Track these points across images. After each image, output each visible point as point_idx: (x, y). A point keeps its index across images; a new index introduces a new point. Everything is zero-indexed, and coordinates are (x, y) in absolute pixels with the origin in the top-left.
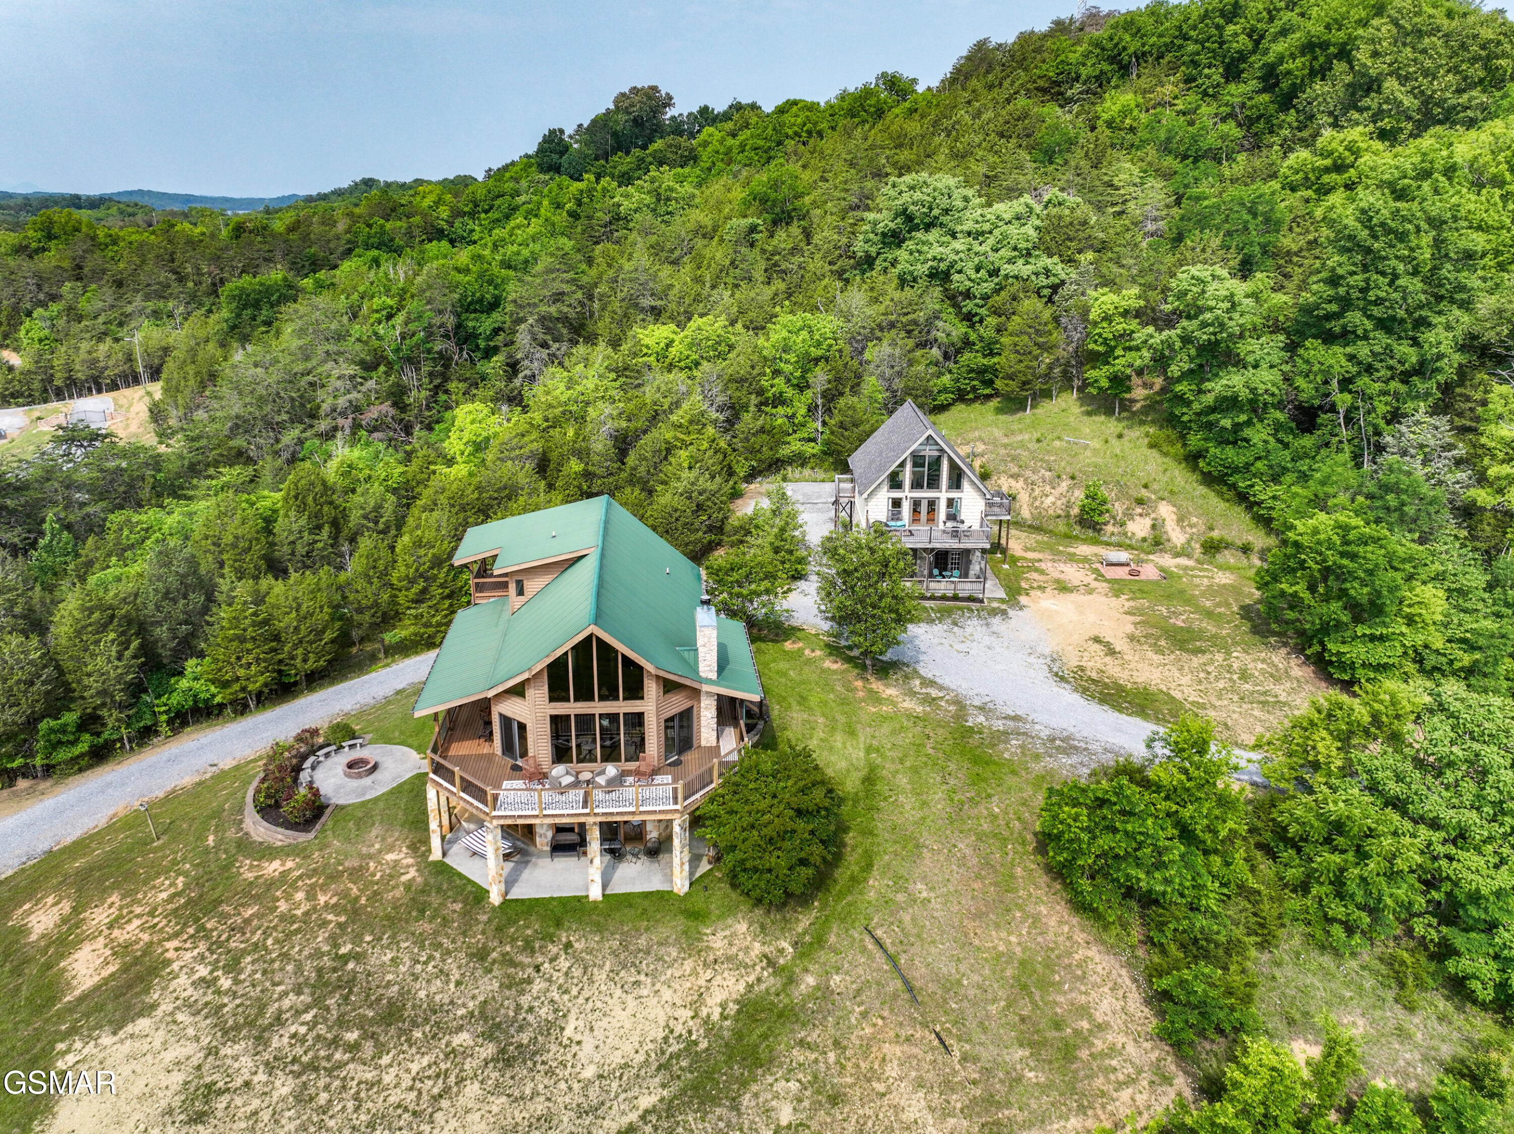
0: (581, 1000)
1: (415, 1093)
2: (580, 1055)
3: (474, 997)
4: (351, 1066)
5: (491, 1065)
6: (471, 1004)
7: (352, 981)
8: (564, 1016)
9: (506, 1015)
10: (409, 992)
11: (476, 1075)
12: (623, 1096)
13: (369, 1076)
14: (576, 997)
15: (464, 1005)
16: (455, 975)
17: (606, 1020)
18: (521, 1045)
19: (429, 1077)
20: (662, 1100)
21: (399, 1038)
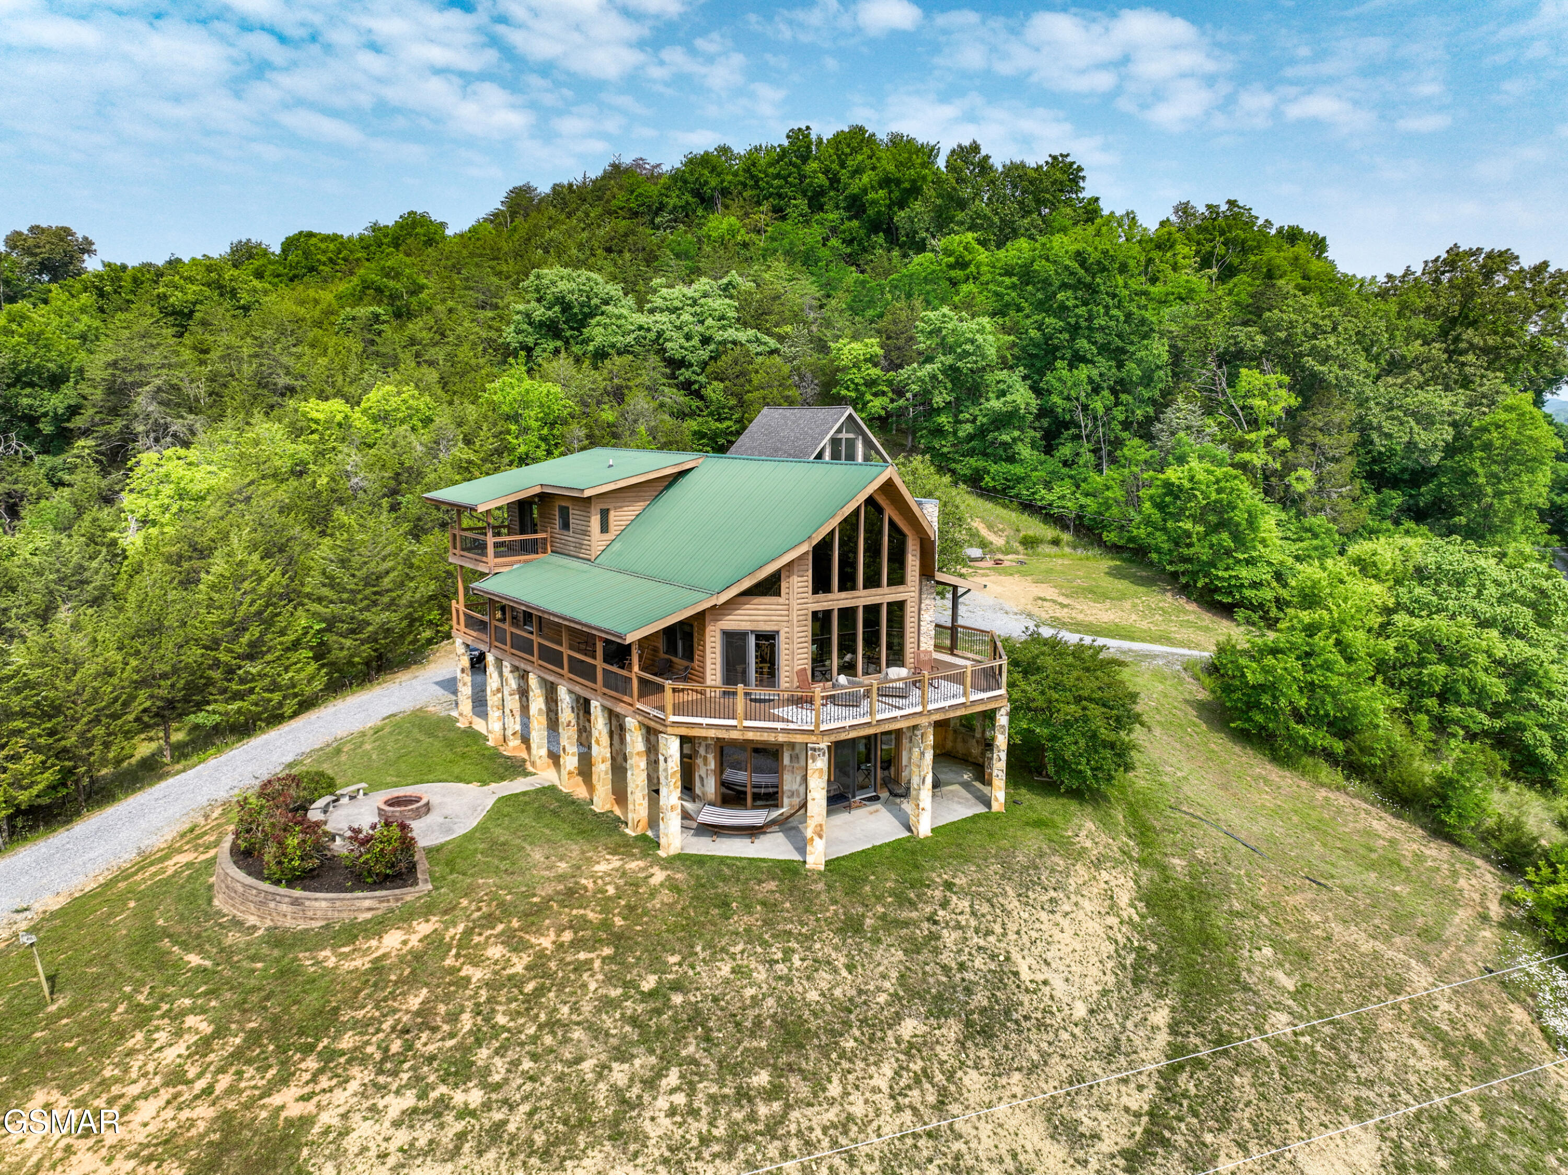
0: (1012, 936)
1: (909, 1112)
2: (1058, 994)
3: (884, 977)
4: (795, 1115)
5: (969, 1044)
6: (887, 985)
7: (696, 1017)
8: (1008, 959)
9: (939, 983)
10: (792, 1000)
11: (962, 1063)
12: (1129, 1024)
13: (831, 1115)
14: (1005, 934)
15: (879, 989)
16: (841, 961)
17: (1054, 948)
18: (983, 1011)
19: (909, 1087)
20: (1173, 1009)
21: (828, 1057)
